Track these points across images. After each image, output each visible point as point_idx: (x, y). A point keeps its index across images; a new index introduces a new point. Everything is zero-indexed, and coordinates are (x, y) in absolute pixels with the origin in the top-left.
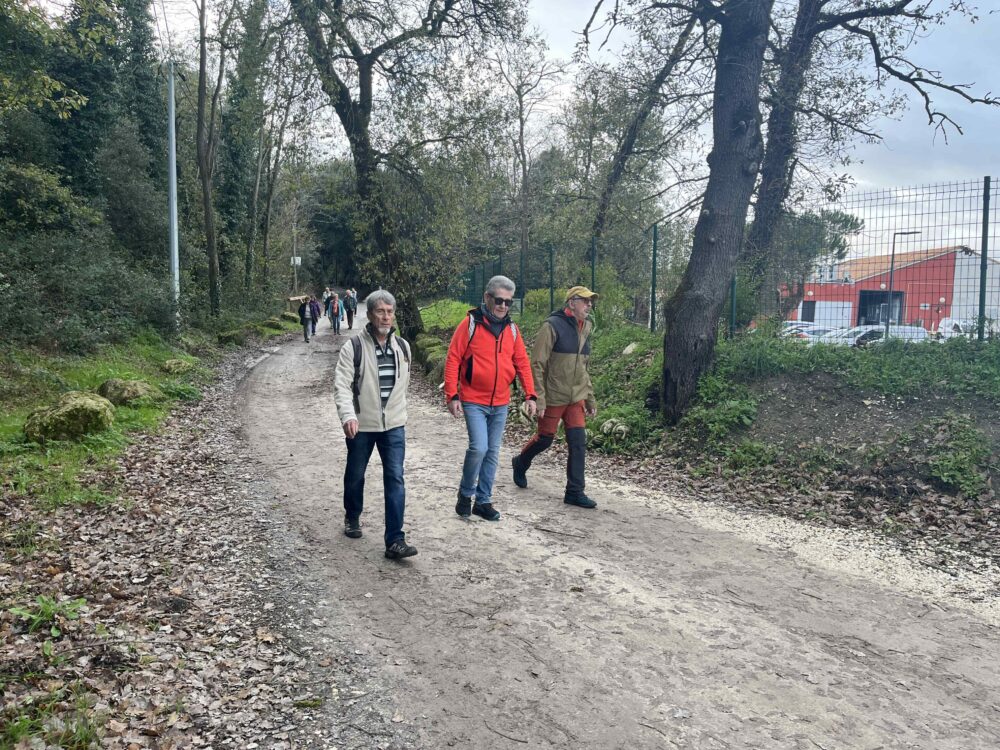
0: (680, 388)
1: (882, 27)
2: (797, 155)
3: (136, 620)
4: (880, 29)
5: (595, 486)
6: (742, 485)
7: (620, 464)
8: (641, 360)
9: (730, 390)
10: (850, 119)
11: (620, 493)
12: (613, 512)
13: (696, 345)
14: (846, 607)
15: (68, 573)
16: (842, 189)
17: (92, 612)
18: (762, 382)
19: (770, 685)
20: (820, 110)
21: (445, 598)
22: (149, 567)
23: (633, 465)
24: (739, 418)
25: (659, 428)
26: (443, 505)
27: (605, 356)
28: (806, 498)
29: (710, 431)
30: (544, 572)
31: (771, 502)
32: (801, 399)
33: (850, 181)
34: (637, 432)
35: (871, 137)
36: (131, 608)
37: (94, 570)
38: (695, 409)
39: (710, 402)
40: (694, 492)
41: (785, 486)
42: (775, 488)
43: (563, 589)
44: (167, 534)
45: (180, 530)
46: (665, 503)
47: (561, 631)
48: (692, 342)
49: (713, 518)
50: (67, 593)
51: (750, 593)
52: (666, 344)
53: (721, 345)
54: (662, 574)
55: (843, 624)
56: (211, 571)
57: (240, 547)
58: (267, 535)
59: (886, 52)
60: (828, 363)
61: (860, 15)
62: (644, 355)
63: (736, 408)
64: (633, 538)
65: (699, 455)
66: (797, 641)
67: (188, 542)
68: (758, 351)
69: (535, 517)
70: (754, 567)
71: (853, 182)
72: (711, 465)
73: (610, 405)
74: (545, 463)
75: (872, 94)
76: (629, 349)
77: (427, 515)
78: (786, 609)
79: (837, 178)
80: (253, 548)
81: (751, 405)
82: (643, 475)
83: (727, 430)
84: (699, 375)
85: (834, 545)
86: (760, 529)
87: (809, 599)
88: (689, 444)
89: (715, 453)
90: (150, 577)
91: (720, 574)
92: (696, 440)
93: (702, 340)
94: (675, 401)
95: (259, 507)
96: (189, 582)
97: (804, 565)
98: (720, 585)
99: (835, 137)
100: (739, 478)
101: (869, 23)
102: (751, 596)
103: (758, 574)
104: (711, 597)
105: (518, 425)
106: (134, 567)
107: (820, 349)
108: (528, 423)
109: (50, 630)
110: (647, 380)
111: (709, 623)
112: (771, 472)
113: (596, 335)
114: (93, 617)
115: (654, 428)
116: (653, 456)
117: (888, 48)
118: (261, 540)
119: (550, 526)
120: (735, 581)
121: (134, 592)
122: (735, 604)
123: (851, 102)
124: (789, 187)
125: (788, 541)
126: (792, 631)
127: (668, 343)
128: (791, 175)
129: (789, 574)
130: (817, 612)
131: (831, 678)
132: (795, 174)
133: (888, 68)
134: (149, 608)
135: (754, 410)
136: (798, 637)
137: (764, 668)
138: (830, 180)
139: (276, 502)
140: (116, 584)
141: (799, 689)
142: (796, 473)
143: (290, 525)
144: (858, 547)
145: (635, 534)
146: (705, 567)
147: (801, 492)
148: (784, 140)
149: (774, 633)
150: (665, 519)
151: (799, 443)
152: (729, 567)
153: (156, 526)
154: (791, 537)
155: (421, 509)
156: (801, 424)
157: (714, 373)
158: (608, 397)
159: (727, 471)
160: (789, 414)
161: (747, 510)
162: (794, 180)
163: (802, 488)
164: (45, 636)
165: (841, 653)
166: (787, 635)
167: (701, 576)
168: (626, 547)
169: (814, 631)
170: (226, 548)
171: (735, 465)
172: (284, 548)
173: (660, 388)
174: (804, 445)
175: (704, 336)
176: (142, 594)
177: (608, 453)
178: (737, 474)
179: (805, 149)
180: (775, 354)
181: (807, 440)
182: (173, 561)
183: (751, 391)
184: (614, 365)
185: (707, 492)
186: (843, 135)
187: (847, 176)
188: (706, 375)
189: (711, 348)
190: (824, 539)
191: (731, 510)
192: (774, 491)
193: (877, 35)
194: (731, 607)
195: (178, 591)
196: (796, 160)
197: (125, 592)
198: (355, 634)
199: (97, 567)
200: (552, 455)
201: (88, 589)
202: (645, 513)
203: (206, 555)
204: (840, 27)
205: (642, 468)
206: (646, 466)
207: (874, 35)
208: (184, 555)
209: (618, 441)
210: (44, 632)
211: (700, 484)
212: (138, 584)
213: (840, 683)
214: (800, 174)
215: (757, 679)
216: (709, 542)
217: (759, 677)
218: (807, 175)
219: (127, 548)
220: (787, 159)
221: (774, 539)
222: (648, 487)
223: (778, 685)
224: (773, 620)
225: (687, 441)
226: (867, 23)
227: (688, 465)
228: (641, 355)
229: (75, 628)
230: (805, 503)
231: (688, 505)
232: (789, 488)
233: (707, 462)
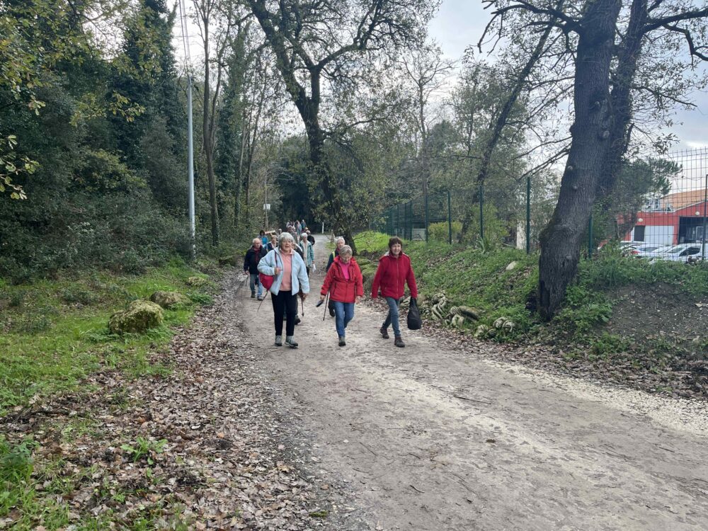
0: (552, 295)
1: (695, 25)
2: (632, 121)
3: (199, 454)
4: (693, 27)
5: (493, 366)
6: (604, 366)
7: (509, 350)
8: (521, 274)
9: (590, 296)
10: (673, 94)
11: (512, 372)
12: (509, 386)
13: (563, 264)
14: (694, 458)
15: (151, 422)
16: (669, 145)
17: (170, 448)
18: (615, 290)
19: (642, 514)
20: (649, 87)
21: (398, 445)
22: (200, 418)
23: (520, 351)
24: (599, 317)
25: (538, 324)
26: (386, 378)
27: (493, 271)
28: (655, 377)
29: (577, 327)
30: (465, 428)
31: (628, 379)
32: (647, 303)
33: (674, 139)
34: (522, 327)
35: (688, 105)
36: (194, 446)
37: (167, 420)
38: (565, 310)
39: (576, 305)
40: (568, 371)
41: (638, 368)
42: (630, 369)
43: (480, 440)
44: (208, 396)
45: (216, 394)
46: (547, 379)
47: (483, 471)
48: (560, 261)
49: (584, 390)
50: (152, 435)
51: (620, 447)
52: (541, 264)
53: (582, 263)
54: (551, 431)
55: (692, 470)
56: (240, 422)
57: (256, 406)
58: (271, 397)
59: (699, 43)
60: (667, 276)
61: (677, 18)
62: (523, 270)
63: (596, 310)
64: (526, 404)
65: (569, 344)
66: (659, 483)
67: (222, 402)
68: (611, 267)
69: (452, 388)
70: (620, 428)
71: (676, 139)
72: (579, 351)
73: (499, 307)
74: (454, 349)
75: (687, 74)
76: (511, 266)
77: (376, 386)
78: (648, 459)
79: (664, 137)
80: (264, 407)
81: (608, 307)
82: (528, 358)
83: (590, 326)
84: (566, 285)
85: (680, 412)
86: (621, 400)
87: (665, 452)
88: (561, 336)
89: (581, 343)
90: (202, 425)
91: (595, 433)
92: (566, 333)
93: (568, 260)
94: (549, 304)
95: (263, 377)
96: (228, 429)
97: (659, 427)
98: (596, 441)
99: (660, 107)
100: (601, 361)
101: (685, 24)
102: (620, 449)
103: (623, 433)
104: (590, 449)
105: (431, 321)
106: (191, 418)
107: (660, 266)
108: (438, 320)
109: (146, 460)
110: (527, 288)
111: (593, 469)
112: (626, 357)
113: (485, 256)
114: (172, 451)
115: (534, 324)
116: (534, 344)
117: (700, 40)
118: (269, 401)
119: (464, 395)
120: (608, 438)
121: (194, 435)
122: (609, 454)
123: (672, 81)
124: (627, 144)
125: (644, 409)
126: (654, 476)
127: (541, 263)
128: (629, 136)
129: (648, 433)
130: (672, 461)
131: (688, 510)
132: (632, 135)
133: (700, 55)
134: (206, 446)
135: (611, 311)
136: (659, 480)
137: (636, 502)
138: (659, 138)
139: (273, 375)
140: (183, 430)
141: (665, 517)
142: (646, 358)
143: (286, 391)
144: (697, 413)
145: (527, 402)
146: (584, 427)
147: (651, 372)
148: (623, 111)
149: (642, 477)
150: (548, 391)
151: (647, 335)
152: (602, 427)
153: (200, 391)
154: (646, 405)
155: (372, 381)
156: (648, 321)
157: (578, 284)
158: (497, 301)
159: (592, 355)
160: (638, 313)
161: (610, 385)
162: (631, 139)
163: (651, 369)
164: (144, 464)
165: (693, 491)
166: (651, 478)
167: (580, 434)
168: (522, 411)
169: (672, 475)
170: (247, 407)
171: (597, 351)
172: (285, 407)
173: (537, 294)
174: (651, 337)
175: (570, 257)
176: (200, 437)
177: (500, 342)
178: (600, 358)
179: (638, 117)
180: (624, 269)
181: (653, 333)
182: (215, 415)
183: (607, 297)
184: (500, 278)
185: (577, 371)
186: (667, 105)
187: (672, 135)
188: (572, 285)
189: (575, 265)
190: (672, 408)
191: (597, 385)
192: (629, 371)
193: (691, 31)
194: (607, 457)
195: (222, 435)
196: (633, 124)
197: (190, 435)
198: (342, 468)
199: (168, 418)
200: (459, 343)
201: (165, 432)
202: (533, 386)
203: (234, 411)
204: (662, 27)
205: (526, 353)
206: (529, 352)
207: (688, 31)
208: (221, 411)
209: (507, 333)
210: (143, 461)
211: (571, 365)
212: (196, 429)
213: (694, 513)
214: (636, 135)
215: (632, 509)
216: (584, 409)
217: (634, 508)
218: (641, 135)
219: (185, 406)
220: (625, 124)
221: (633, 407)
222: (532, 367)
223: (648, 514)
224: (640, 467)
225: (559, 334)
226: (683, 24)
227: (561, 351)
228: (520, 271)
229: (162, 459)
230: (655, 380)
231: (564, 380)
232: (641, 369)
233: (575, 349)
